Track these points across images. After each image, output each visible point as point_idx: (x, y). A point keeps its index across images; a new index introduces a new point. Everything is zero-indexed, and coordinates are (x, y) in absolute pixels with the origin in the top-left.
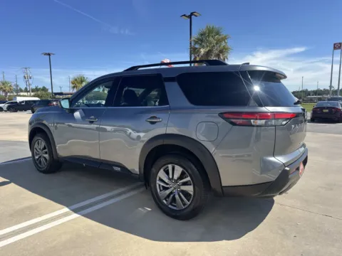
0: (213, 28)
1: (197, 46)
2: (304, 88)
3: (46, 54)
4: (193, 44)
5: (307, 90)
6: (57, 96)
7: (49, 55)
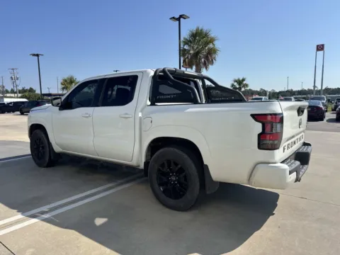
0: (202, 30)
1: (186, 47)
2: (290, 89)
3: (34, 55)
4: (182, 46)
5: (292, 90)
6: (45, 97)
7: (38, 55)
